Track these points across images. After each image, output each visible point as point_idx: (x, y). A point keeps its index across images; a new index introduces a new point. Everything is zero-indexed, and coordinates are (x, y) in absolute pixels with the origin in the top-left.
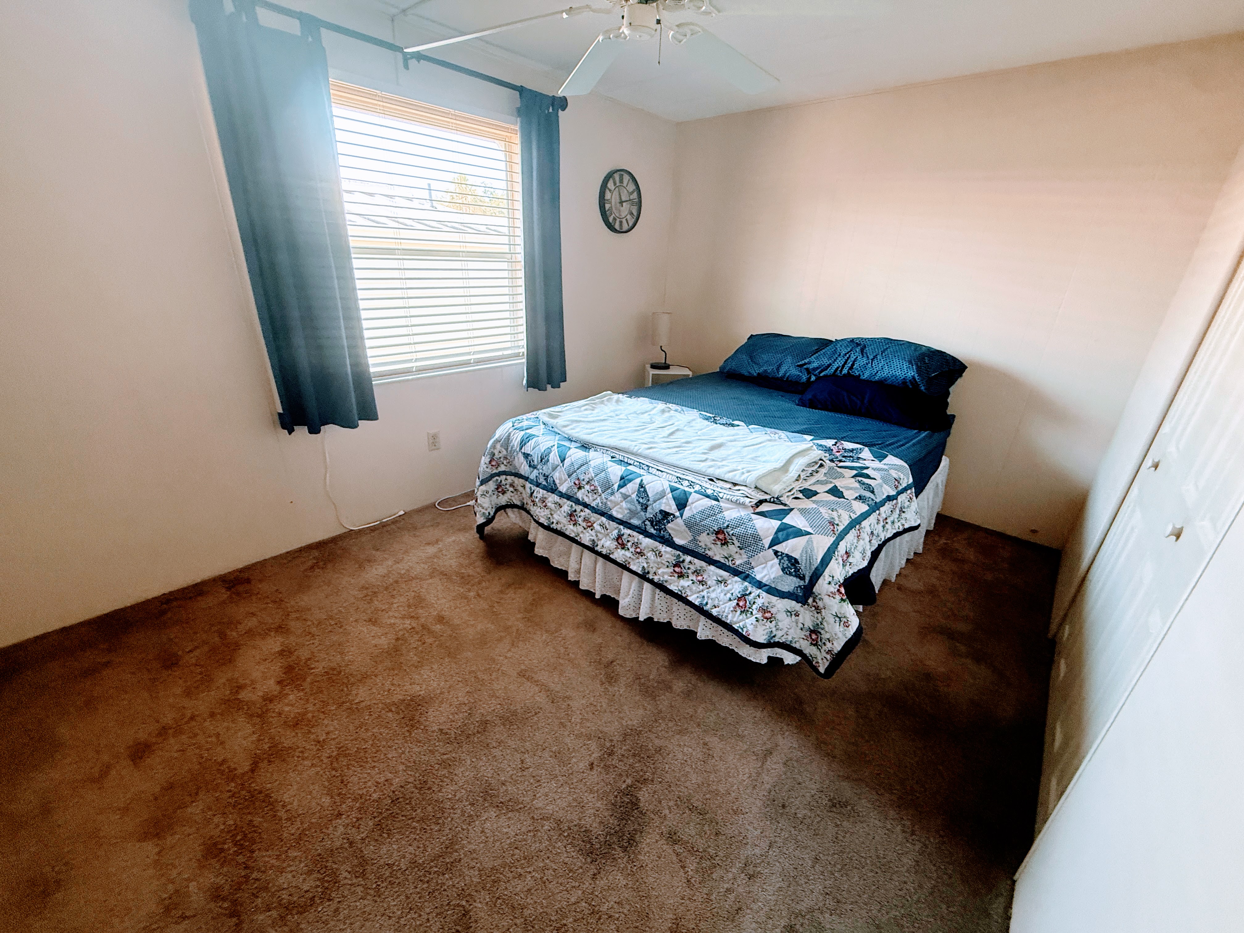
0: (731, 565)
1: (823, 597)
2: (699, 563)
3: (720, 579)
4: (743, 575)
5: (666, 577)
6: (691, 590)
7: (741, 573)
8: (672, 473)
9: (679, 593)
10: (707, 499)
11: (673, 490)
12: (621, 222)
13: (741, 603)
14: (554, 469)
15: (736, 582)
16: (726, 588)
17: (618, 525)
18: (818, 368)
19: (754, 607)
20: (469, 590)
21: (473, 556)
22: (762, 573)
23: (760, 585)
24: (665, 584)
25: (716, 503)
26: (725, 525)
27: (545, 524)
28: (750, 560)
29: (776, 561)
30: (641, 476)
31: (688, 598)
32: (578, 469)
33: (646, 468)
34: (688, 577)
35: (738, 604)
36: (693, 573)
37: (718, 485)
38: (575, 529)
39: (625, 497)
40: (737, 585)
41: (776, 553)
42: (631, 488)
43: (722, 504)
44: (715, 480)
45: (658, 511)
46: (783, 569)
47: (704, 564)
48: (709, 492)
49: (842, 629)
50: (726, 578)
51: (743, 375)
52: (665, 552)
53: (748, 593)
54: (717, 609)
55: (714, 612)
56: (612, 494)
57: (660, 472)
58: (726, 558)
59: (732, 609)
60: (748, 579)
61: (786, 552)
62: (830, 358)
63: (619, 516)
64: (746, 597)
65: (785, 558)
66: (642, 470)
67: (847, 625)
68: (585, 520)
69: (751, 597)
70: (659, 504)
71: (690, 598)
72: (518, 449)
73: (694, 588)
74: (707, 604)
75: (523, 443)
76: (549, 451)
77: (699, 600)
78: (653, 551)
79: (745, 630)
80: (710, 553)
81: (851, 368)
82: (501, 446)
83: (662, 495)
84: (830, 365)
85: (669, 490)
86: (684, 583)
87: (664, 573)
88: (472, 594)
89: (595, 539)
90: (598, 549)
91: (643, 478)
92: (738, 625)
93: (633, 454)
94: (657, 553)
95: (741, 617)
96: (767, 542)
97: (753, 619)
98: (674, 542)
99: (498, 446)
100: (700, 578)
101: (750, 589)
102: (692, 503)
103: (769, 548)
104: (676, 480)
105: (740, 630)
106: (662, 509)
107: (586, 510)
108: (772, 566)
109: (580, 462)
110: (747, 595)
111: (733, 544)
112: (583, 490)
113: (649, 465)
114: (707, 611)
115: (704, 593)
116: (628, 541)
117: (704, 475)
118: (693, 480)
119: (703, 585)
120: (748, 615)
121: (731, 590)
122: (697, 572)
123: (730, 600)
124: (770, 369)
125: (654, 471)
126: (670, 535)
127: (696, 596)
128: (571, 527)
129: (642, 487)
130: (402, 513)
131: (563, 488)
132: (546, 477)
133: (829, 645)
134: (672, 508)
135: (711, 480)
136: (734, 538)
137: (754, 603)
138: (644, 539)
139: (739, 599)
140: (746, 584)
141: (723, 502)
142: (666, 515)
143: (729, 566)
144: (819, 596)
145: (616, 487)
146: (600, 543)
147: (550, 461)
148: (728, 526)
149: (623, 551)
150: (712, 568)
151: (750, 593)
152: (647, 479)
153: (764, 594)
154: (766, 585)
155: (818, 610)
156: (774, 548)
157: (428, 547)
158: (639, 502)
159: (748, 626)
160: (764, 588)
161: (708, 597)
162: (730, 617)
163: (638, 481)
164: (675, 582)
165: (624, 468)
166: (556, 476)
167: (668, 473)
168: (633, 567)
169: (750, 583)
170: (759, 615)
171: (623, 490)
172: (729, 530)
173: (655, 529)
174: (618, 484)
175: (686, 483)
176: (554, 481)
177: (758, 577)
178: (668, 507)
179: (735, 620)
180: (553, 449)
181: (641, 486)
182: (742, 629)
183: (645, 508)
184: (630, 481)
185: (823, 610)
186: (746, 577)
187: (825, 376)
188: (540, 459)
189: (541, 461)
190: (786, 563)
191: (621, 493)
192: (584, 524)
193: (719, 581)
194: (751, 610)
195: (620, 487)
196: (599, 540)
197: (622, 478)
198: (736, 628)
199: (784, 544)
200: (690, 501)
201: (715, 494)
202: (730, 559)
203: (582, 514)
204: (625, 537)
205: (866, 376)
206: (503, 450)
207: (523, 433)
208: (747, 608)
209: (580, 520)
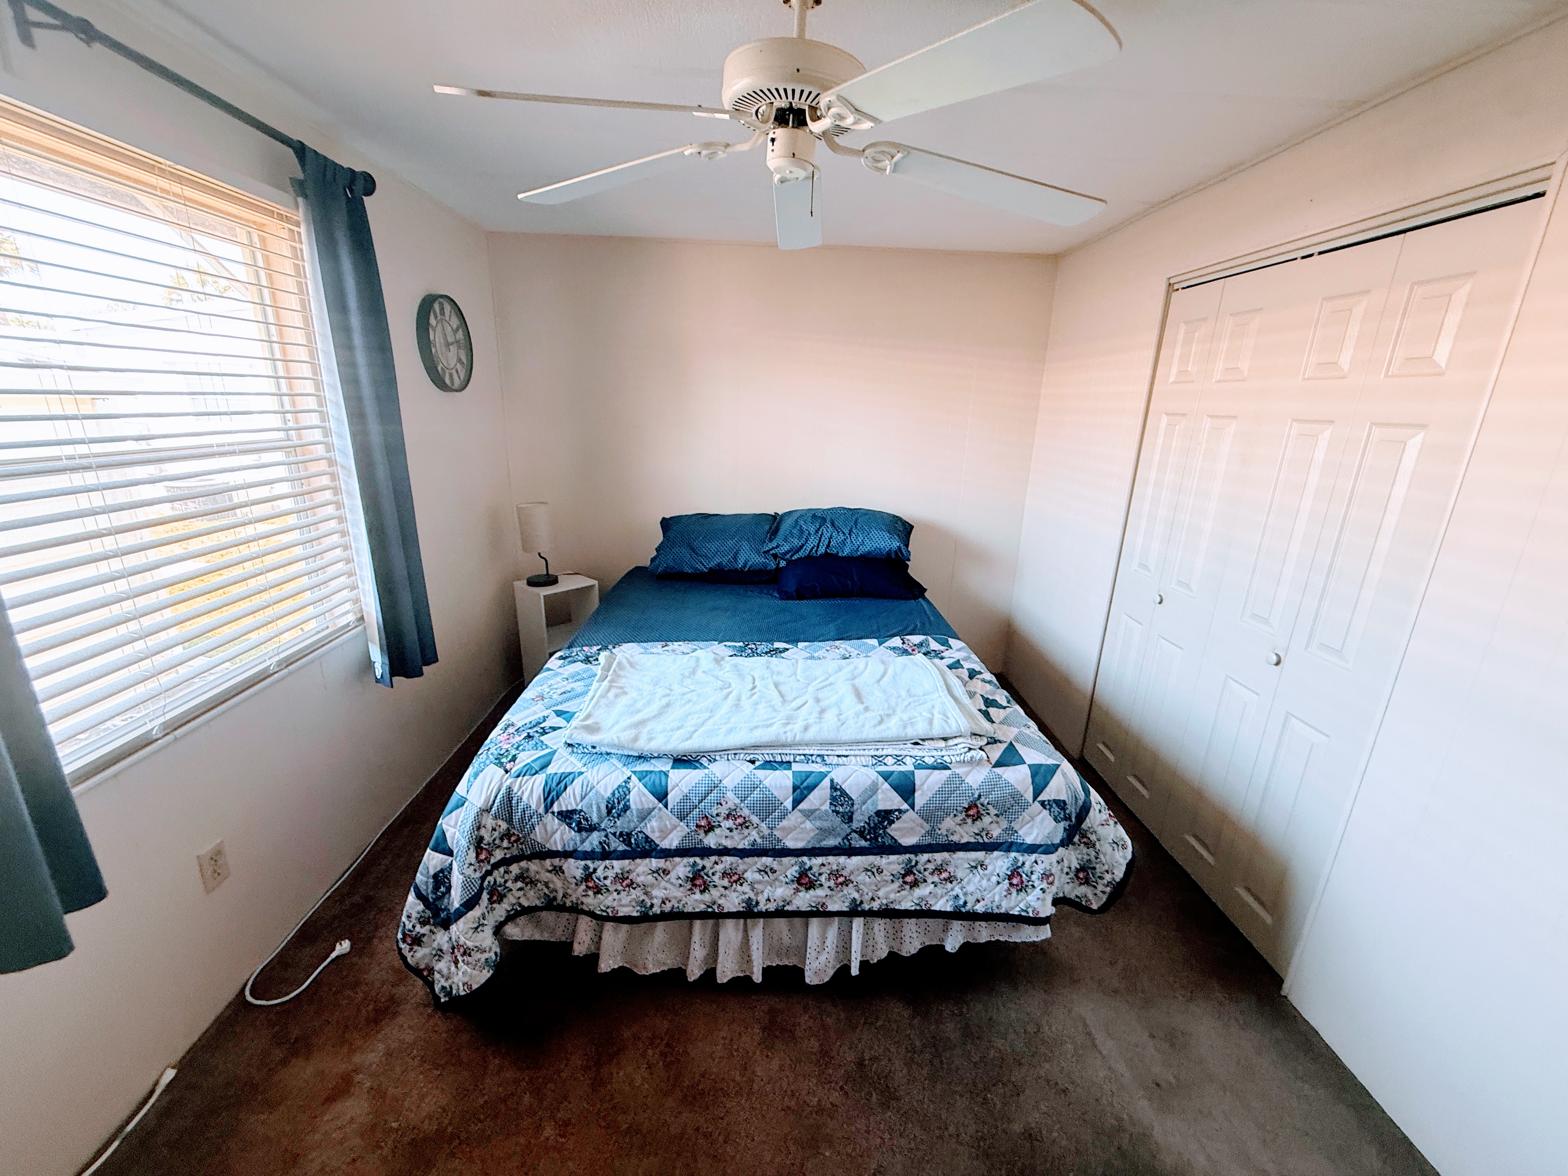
0: (986, 840)
1: (1096, 829)
2: (939, 857)
3: (973, 864)
4: (1005, 846)
5: (892, 896)
6: (935, 896)
7: (1002, 844)
8: (862, 752)
9: (918, 908)
10: (937, 772)
11: (886, 776)
12: (451, 375)
13: (1015, 881)
14: (645, 815)
15: (997, 858)
16: (986, 872)
17: (796, 859)
18: (789, 551)
19: (1034, 877)
20: (539, 1129)
21: (464, 1055)
22: (1031, 834)
23: (1032, 849)
24: (892, 906)
25: (947, 773)
26: (976, 796)
27: (635, 914)
28: (1012, 825)
29: (1046, 813)
30: (823, 775)
31: (933, 908)
32: (700, 802)
33: (819, 759)
34: (925, 881)
35: (1011, 884)
36: (932, 874)
37: (928, 747)
38: (706, 897)
39: (809, 814)
40: (1000, 862)
41: (1043, 803)
42: (819, 799)
43: (958, 771)
44: (920, 742)
45: (872, 813)
46: (1055, 819)
47: (946, 855)
48: (929, 761)
49: (1121, 854)
50: (983, 859)
51: (687, 573)
52: (889, 863)
53: (1020, 864)
54: (982, 903)
55: (980, 908)
56: (782, 817)
57: (844, 759)
58: (977, 834)
59: (1005, 893)
60: (1014, 848)
61: (1053, 798)
62: (799, 538)
63: (800, 845)
64: (1020, 870)
65: (1054, 805)
66: (814, 765)
67: (1124, 847)
68: (725, 874)
69: (1027, 868)
70: (874, 804)
71: (937, 908)
72: (541, 810)
73: (939, 891)
74: (965, 903)
75: (550, 796)
76: (624, 791)
77: (951, 903)
78: (867, 870)
79: (1030, 910)
80: (955, 838)
81: (828, 546)
82: (496, 817)
83: (873, 789)
84: (801, 547)
85: (881, 779)
86: (923, 891)
87: (888, 893)
88: (549, 1131)
89: (752, 895)
90: (762, 907)
91: (832, 775)
92: (1018, 909)
93: (784, 746)
94: (875, 870)
95: (1019, 898)
96: (1029, 795)
97: (1037, 891)
98: (900, 845)
99: (489, 821)
100: (944, 875)
101: (1021, 859)
102: (923, 784)
103: (1034, 800)
104: (874, 762)
105: (1023, 914)
106: (880, 808)
107: (724, 858)
108: (1042, 820)
109: (702, 790)
110: (1019, 867)
111: (988, 814)
112: (718, 831)
113: (822, 753)
114: (968, 912)
115: (957, 890)
116: (820, 874)
117: (905, 741)
118: (898, 753)
119: (951, 882)
120: (1029, 891)
121: (995, 870)
122: (939, 870)
123: (999, 883)
124: (724, 560)
125: (835, 760)
126: (892, 838)
127: (944, 900)
128: (698, 896)
129: (836, 789)
130: (170, 1074)
131: (672, 842)
132: (625, 837)
133: (1108, 877)
134: (894, 802)
135: (916, 744)
136: (990, 807)
137: (1032, 873)
138: (848, 860)
139: (1010, 878)
140: (1013, 854)
141: (955, 767)
142: (886, 816)
143: (984, 843)
144: (1091, 830)
145: (788, 804)
146: (762, 899)
147: (633, 806)
148: (980, 796)
149: (812, 892)
150: (960, 854)
151: (1023, 864)
152: (838, 775)
153: (1043, 857)
154: (1041, 846)
155: (1090, 845)
156: (1040, 798)
157: (338, 1107)
158: (838, 813)
159: (1032, 904)
160: (1040, 850)
161: (965, 894)
162: (1004, 904)
163: (826, 783)
164: (905, 897)
165: (789, 773)
166: (652, 828)
167: (855, 756)
168: (832, 907)
169: (1018, 851)
170: (1044, 885)
171: (803, 806)
172: (982, 799)
173: (866, 840)
174: (791, 799)
175: (890, 761)
176: (647, 837)
177: (1029, 840)
178: (888, 803)
179: (1012, 904)
180: (631, 785)
181: (834, 787)
182: (1026, 911)
183: (849, 818)
184: (811, 788)
185: (1097, 844)
186: (1007, 847)
187: (798, 559)
188: (604, 810)
189: (609, 812)
190: (1056, 809)
191: (800, 811)
192: (726, 882)
193: (972, 867)
194: (1031, 883)
195: (796, 803)
196: (757, 894)
197: (795, 788)
198: (1016, 913)
199: (1047, 789)
200: (918, 782)
201: (939, 761)
202: (984, 834)
203: (719, 868)
204: (815, 869)
205: (846, 552)
206: (500, 822)
207: (541, 778)
208: (1025, 883)
209: (716, 878)
